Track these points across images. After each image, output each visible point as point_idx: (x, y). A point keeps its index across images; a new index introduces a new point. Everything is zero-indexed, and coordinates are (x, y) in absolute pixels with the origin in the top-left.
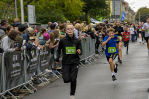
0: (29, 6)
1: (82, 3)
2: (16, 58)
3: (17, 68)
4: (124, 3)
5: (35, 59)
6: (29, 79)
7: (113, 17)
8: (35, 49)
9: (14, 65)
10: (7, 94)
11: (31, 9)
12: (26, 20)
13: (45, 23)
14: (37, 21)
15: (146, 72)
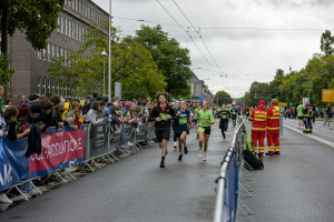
0: (117, 83)
1: (166, 84)
2: (100, 129)
3: (101, 138)
4: (204, 86)
5: (119, 131)
6: (111, 150)
7: (193, 98)
8: (118, 123)
9: (99, 136)
10: (90, 162)
11: (118, 86)
12: (113, 95)
13: (130, 99)
14: (123, 97)
15: (220, 150)
